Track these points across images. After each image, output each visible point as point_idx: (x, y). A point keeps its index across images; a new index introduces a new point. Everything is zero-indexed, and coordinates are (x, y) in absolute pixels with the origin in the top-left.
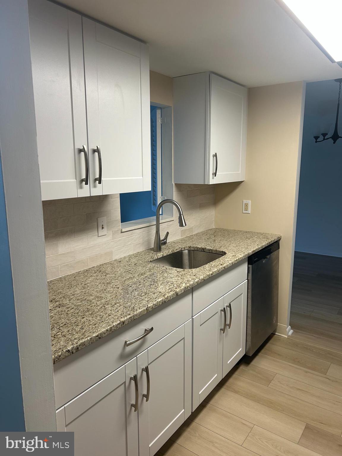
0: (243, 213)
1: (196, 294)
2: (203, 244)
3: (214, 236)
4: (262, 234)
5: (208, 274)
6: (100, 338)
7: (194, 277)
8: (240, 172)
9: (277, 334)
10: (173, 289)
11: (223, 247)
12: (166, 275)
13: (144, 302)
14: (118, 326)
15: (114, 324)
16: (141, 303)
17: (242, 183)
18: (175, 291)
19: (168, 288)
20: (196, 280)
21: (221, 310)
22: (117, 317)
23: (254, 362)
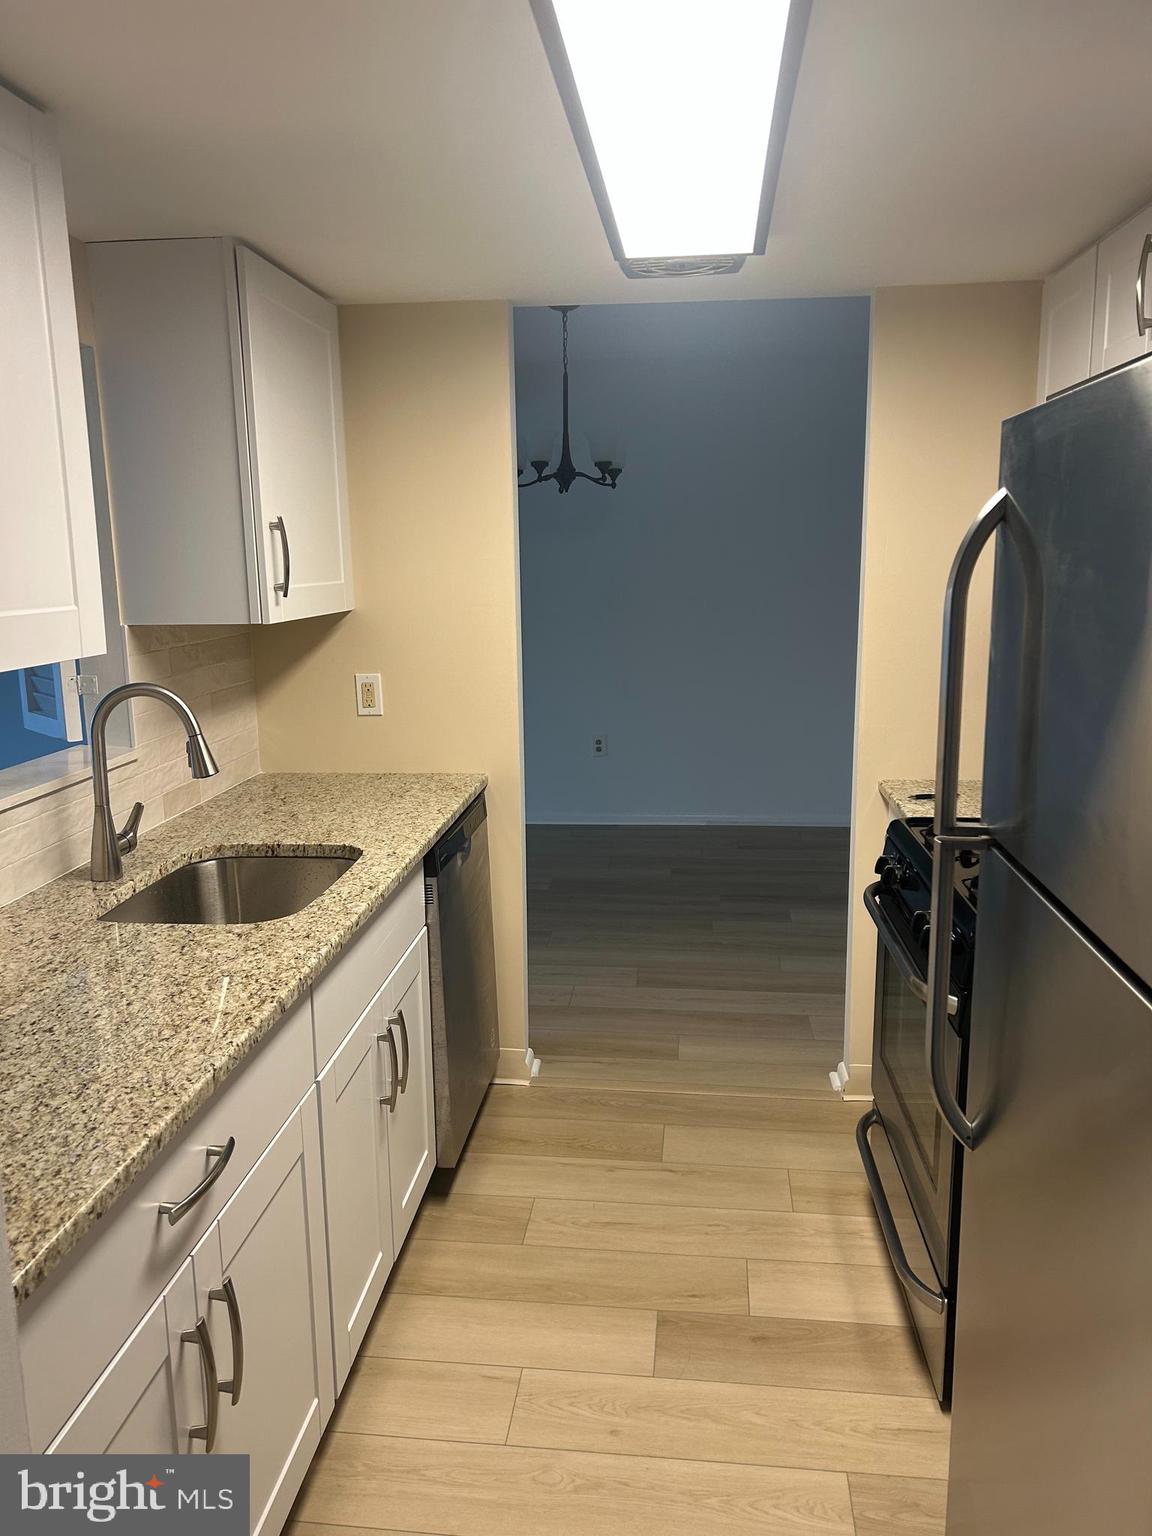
0: (358, 715)
1: (321, 998)
2: (262, 834)
3: (281, 802)
4: (431, 777)
5: (348, 923)
6: (99, 1215)
7: (311, 943)
8: (343, 581)
9: (497, 1081)
10: (265, 994)
11: (336, 833)
12: (206, 954)
13: (192, 1058)
14: (146, 1157)
15: (134, 1152)
16: (182, 1063)
17: (345, 619)
18: (276, 999)
19: (244, 995)
20: (324, 951)
21: (380, 1038)
22: (127, 1127)
23: (459, 1186)
